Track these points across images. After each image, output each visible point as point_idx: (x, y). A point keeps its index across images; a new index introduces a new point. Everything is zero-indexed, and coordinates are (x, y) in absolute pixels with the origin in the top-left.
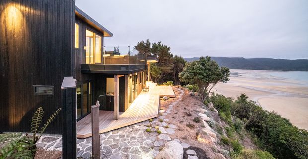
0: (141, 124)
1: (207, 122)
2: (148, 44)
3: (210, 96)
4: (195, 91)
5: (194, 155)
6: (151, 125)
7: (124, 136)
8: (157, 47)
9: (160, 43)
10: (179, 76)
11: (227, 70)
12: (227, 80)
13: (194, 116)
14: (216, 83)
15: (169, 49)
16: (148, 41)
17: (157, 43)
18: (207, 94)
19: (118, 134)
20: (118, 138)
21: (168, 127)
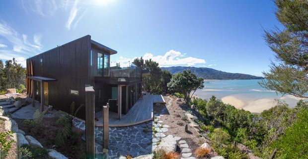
0: (139, 125)
1: (192, 119)
2: (142, 61)
3: (192, 100)
4: (181, 97)
5: (184, 143)
6: (147, 126)
7: (126, 134)
8: (149, 63)
9: (150, 60)
10: (168, 86)
11: (202, 80)
12: (203, 86)
13: (182, 116)
14: (195, 90)
15: (157, 64)
16: (141, 58)
17: (149, 60)
18: (190, 99)
19: (121, 131)
20: (121, 134)
21: (162, 127)
